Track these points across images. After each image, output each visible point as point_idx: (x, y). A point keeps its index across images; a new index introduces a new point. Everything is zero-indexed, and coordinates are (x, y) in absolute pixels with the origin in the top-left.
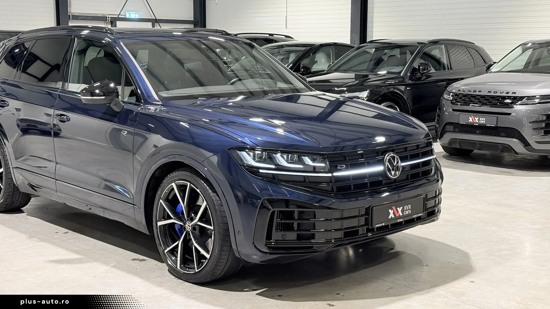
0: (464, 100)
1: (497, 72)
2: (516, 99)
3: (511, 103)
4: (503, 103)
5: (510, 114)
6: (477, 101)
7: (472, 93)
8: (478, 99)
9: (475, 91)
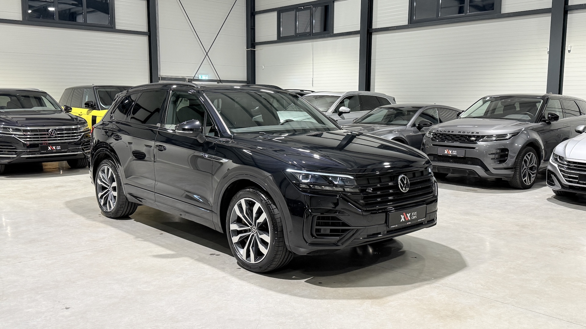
0: (441, 138)
1: (465, 118)
2: (479, 138)
3: (475, 140)
4: (469, 140)
5: (474, 148)
6: (450, 138)
7: (447, 133)
8: (451, 137)
9: (449, 132)
